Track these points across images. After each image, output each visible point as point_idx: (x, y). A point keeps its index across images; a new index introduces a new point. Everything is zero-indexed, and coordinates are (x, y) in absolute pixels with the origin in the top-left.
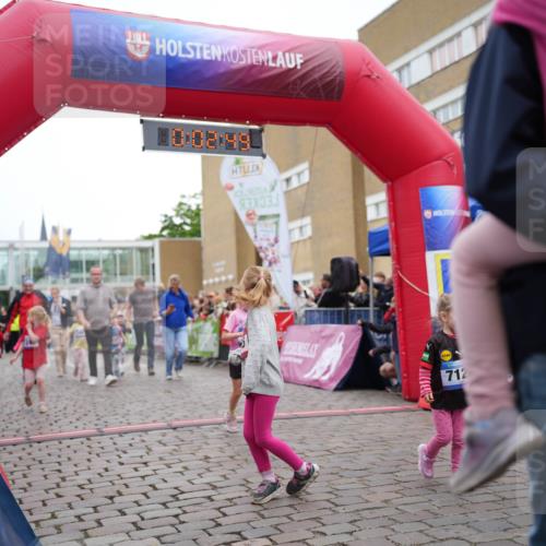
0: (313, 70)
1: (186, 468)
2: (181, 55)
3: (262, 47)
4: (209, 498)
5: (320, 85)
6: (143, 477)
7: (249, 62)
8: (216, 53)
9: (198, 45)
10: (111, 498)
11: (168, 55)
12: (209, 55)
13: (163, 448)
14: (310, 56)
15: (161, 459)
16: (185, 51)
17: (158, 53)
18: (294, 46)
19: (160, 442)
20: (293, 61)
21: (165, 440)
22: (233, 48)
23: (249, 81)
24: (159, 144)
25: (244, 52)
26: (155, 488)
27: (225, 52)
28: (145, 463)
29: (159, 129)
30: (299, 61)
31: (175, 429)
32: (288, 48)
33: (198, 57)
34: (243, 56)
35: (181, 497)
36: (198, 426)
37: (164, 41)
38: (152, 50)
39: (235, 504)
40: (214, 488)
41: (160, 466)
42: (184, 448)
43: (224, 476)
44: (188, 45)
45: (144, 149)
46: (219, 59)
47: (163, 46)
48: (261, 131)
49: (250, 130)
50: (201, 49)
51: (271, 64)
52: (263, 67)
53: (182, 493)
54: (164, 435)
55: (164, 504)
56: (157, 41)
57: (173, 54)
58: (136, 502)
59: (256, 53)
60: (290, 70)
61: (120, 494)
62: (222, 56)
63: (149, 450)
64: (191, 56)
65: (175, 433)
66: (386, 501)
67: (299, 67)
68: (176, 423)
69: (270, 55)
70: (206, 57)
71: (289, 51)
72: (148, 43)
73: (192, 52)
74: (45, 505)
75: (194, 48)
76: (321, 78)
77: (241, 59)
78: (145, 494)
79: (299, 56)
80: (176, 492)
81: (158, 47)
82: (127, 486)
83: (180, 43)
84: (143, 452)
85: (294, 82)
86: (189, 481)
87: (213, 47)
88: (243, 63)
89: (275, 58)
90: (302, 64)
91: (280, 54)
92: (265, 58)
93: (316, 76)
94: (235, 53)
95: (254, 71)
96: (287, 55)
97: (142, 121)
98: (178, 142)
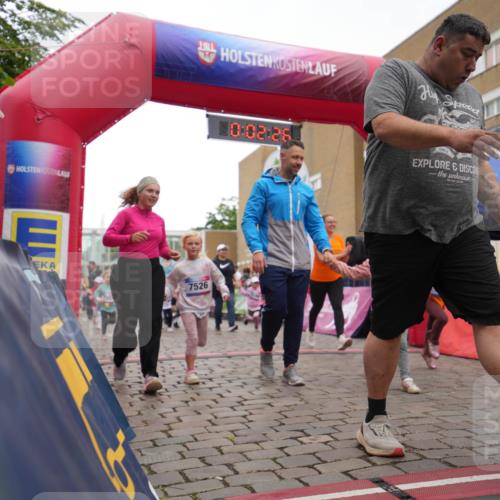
0: (344, 78)
1: (245, 383)
2: (240, 62)
3: (304, 58)
4: (269, 404)
5: (349, 90)
6: (211, 388)
7: (294, 69)
8: (268, 61)
9: (254, 54)
10: (187, 402)
11: (230, 62)
12: (263, 63)
13: (222, 370)
14: (343, 66)
15: (223, 377)
16: (243, 58)
17: (222, 59)
18: (329, 58)
19: (219, 366)
20: (329, 70)
21: (222, 364)
22: (281, 58)
23: (292, 85)
24: (220, 134)
25: (290, 61)
26: (222, 396)
27: (275, 61)
28: (211, 379)
29: (221, 123)
30: (334, 70)
31: (229, 357)
32: (325, 59)
33: (254, 64)
34: (289, 65)
35: (245, 403)
36: (248, 356)
37: (227, 50)
38: (218, 57)
39: (293, 410)
40: (272, 397)
41: (222, 381)
42: (239, 370)
43: (279, 390)
44: (247, 54)
45: (209, 137)
46: (270, 66)
47: (227, 54)
48: (301, 127)
49: (292, 126)
50: (256, 58)
51: (311, 72)
52: (304, 74)
53: (245, 400)
54: (222, 361)
55: (232, 408)
56: (222, 50)
57: (234, 61)
58: (208, 406)
59: (300, 63)
60: (325, 77)
61: (193, 399)
62: (273, 64)
63: (212, 371)
64: (248, 63)
65: (231, 360)
66: (426, 413)
67: (333, 75)
68: (229, 354)
69: (310, 64)
70: (260, 65)
71: (326, 62)
72: (215, 51)
73: (249, 59)
74: (131, 405)
75: (251, 57)
76: (350, 84)
77: (287, 67)
78: (215, 401)
79: (333, 66)
80: (240, 399)
81: (223, 54)
82: (198, 394)
83: (240, 53)
84: (207, 372)
85: (329, 88)
86: (250, 392)
87: (266, 58)
88: (289, 70)
89: (314, 67)
90: (335, 73)
91: (318, 64)
92: (306, 67)
93: (347, 82)
94: (282, 62)
95: (297, 77)
96: (324, 65)
97: (208, 116)
98: (235, 133)
